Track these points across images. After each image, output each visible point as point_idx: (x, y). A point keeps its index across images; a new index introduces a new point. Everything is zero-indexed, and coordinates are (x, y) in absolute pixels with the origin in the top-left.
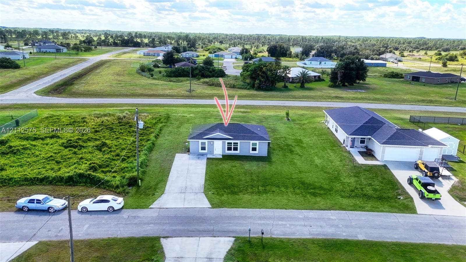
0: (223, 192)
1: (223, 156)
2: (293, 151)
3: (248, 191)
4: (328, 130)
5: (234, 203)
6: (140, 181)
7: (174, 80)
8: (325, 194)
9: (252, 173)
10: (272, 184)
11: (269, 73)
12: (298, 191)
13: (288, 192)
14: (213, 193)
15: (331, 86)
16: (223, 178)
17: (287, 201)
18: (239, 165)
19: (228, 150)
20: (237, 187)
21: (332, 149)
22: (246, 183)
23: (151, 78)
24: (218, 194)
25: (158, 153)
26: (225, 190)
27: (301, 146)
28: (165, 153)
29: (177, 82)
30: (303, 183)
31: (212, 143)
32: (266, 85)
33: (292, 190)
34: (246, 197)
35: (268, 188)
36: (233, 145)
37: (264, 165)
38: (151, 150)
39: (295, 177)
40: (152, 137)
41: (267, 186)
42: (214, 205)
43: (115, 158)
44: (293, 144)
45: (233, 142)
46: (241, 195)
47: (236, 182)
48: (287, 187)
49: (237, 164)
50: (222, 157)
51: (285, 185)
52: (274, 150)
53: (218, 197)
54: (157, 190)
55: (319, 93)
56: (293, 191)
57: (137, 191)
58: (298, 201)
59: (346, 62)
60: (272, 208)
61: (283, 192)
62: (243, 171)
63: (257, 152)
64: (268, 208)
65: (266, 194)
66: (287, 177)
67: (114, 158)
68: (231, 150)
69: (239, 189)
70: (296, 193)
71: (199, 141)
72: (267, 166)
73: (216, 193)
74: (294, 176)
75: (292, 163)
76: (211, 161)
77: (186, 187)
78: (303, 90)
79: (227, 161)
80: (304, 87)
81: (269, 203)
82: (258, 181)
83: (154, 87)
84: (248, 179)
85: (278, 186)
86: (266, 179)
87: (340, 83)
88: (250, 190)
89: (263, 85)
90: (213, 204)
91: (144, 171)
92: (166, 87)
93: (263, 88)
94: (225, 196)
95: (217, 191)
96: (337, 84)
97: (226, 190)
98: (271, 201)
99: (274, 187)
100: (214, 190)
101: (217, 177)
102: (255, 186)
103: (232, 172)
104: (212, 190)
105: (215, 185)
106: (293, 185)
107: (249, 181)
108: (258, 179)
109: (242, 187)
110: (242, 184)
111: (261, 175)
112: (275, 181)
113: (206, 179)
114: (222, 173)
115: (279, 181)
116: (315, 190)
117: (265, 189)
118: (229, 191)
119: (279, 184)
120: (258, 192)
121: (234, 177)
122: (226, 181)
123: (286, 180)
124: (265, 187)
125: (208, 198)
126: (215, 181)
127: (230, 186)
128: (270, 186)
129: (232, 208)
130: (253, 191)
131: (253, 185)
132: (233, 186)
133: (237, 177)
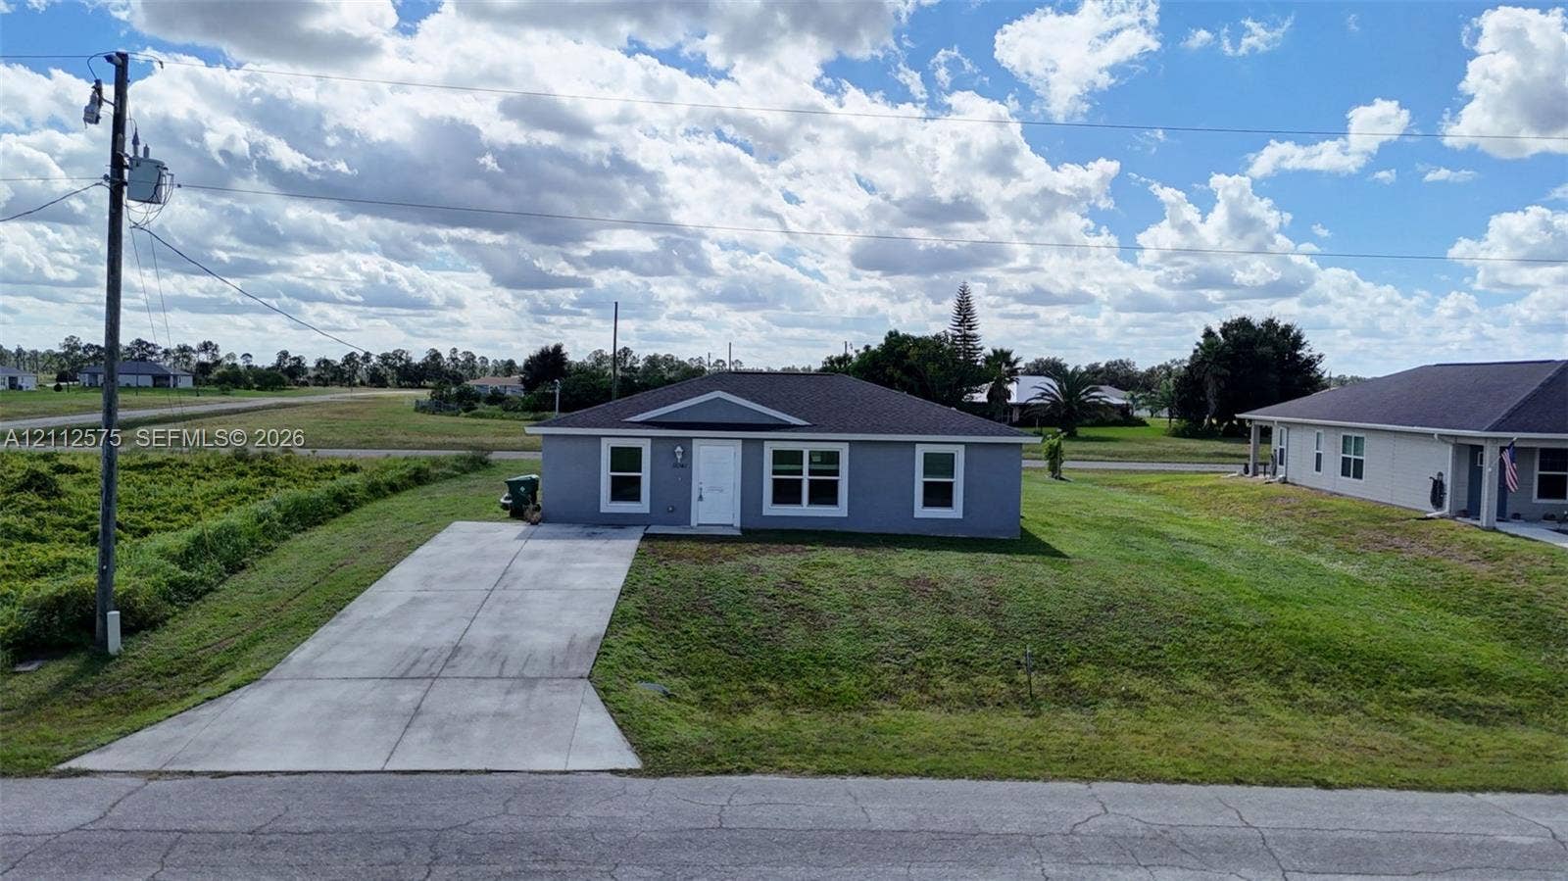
0: (747, 696)
3: (940, 693)
4: (1289, 488)
5: (843, 745)
6: (114, 616)
8: (1538, 709)
9: (947, 597)
10: (1106, 659)
12: (1318, 694)
13: (1244, 701)
14: (668, 695)
15: (1183, 431)
16: (744, 616)
17: (1285, 745)
18: (856, 561)
19: (778, 500)
20: (854, 668)
21: (1381, 528)
22: (918, 647)
23: (464, 414)
24: (706, 702)
26: (763, 683)
30: (1329, 651)
31: (679, 448)
33: (1264, 687)
34: (934, 721)
35: (1083, 676)
36: (806, 466)
37: (1018, 566)
38: (308, 516)
39: (1252, 621)
41: (1071, 664)
44: (1143, 518)
45: (808, 445)
46: (891, 712)
47: (840, 643)
48: (1219, 673)
49: (841, 556)
50: (739, 533)
51: (1204, 661)
55: (1143, 447)
56: (1279, 691)
58: (1372, 742)
59: (1236, 338)
60: (1190, 777)
61: (1204, 698)
62: (882, 584)
63: (954, 512)
65: (1086, 710)
66: (1196, 620)
68: (798, 501)
69: (866, 679)
70: (1310, 705)
71: (598, 437)
72: (1039, 567)
73: (691, 695)
74: (1243, 616)
76: (668, 546)
77: (456, 650)
78: (1073, 440)
79: (775, 546)
82: (998, 640)
84: (926, 625)
85: (1148, 669)
86: (1054, 625)
87: (1214, 421)
88: (950, 687)
91: (202, 583)
92: (512, 428)
94: (764, 712)
95: (703, 686)
96: (1205, 426)
97: (774, 687)
98: (1152, 739)
99: (1123, 672)
100: (676, 681)
101: (706, 609)
102: (987, 665)
103: (808, 592)
104: (660, 677)
105: (689, 650)
106: (1260, 660)
107: (932, 638)
108: (996, 626)
109: (886, 670)
110: (883, 650)
111: (1009, 605)
112: (1117, 640)
113: (623, 612)
114: (741, 591)
115: (1147, 639)
116: (1442, 692)
117: (1062, 685)
118: (790, 688)
119: (1158, 657)
120: (1019, 700)
121: (828, 612)
122: (766, 635)
123: (1198, 637)
124: (1057, 674)
125: (622, 711)
126: (687, 632)
127: (802, 665)
128: (1090, 666)
129: (833, 773)
130: (979, 693)
131: (972, 658)
132: (823, 665)
133: (849, 616)
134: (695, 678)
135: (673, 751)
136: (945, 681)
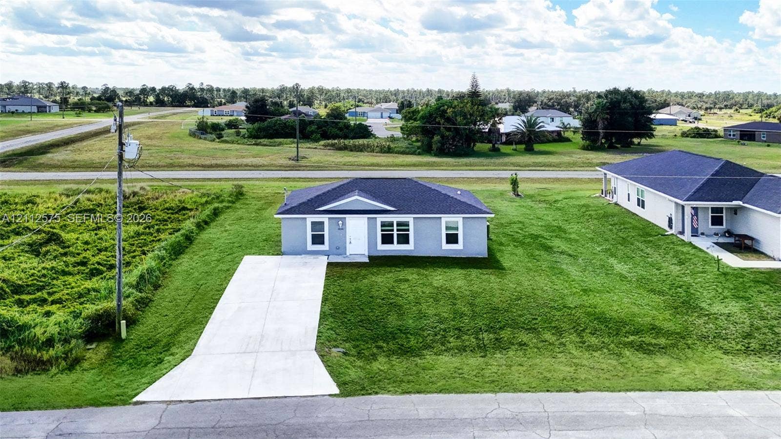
0: (375, 350)
1: (370, 257)
2: (551, 248)
3: (449, 345)
4: (617, 208)
5: (411, 377)
6: (123, 322)
7: (265, 143)
8: (674, 346)
9: (454, 297)
10: (515, 325)
11: (459, 119)
12: (594, 340)
13: (565, 345)
14: (345, 354)
15: (587, 147)
16: (372, 310)
17: (572, 369)
18: (417, 277)
19: (384, 242)
20: (415, 334)
21: (645, 241)
22: (441, 323)
23: (218, 140)
24: (360, 355)
25: (196, 257)
26: (381, 343)
27: (566, 239)
28: (216, 256)
29: (270, 146)
30: (602, 319)
31: (340, 222)
32: (456, 146)
33: (574, 337)
34: (446, 362)
35: (505, 334)
36: (395, 228)
37: (484, 277)
38: (177, 251)
39: (575, 304)
40: (189, 225)
41: (501, 328)
42: (347, 388)
43: (71, 269)
44: (546, 234)
45: (395, 219)
46: (429, 358)
47: (411, 321)
48: (559, 332)
49: (411, 274)
50: (368, 261)
51: (553, 325)
52: (501, 244)
53: (359, 363)
54: (174, 350)
55: (566, 159)
56: (578, 340)
57: (109, 355)
58: (604, 366)
59: (612, 99)
60: (531, 389)
61: (550, 344)
62: (427, 290)
63: (459, 246)
64: (520, 391)
65: (504, 352)
66: (552, 304)
67: (67, 269)
68: (392, 243)
69: (421, 340)
70: (589, 346)
71: (305, 218)
72: (493, 278)
73: (354, 352)
74: (571, 302)
75: (556, 270)
76: (338, 269)
77: (262, 336)
78: (532, 154)
79: (383, 269)
80: (533, 150)
81: (517, 375)
82: (473, 318)
83: (219, 154)
84: (445, 311)
85: (532, 330)
86: (496, 309)
87: (603, 141)
88: (453, 342)
89: (450, 144)
90: (345, 384)
91: (147, 298)
92: (245, 152)
93: (449, 150)
94: (382, 359)
95: (358, 346)
96: (599, 144)
97: (384, 345)
98: (524, 368)
99: (521, 331)
100: (347, 345)
101: (357, 307)
102: (468, 330)
103: (397, 296)
104: (341, 344)
105: (351, 329)
106: (574, 324)
107: (447, 318)
108: (473, 311)
109: (429, 335)
110: (428, 325)
111: (479, 300)
112: (520, 316)
113: (324, 313)
114: (370, 297)
115: (532, 315)
116: (640, 337)
117: (497, 339)
118: (392, 346)
119: (536, 324)
120: (479, 347)
121: (405, 306)
122: (381, 319)
123: (552, 313)
124: (495, 333)
125: (329, 366)
126: (349, 320)
127: (396, 334)
128: (509, 329)
129: (407, 393)
130: (465, 345)
131: (462, 327)
132: (404, 333)
133: (414, 308)
134: (354, 343)
135: (350, 385)
136: (452, 339)
